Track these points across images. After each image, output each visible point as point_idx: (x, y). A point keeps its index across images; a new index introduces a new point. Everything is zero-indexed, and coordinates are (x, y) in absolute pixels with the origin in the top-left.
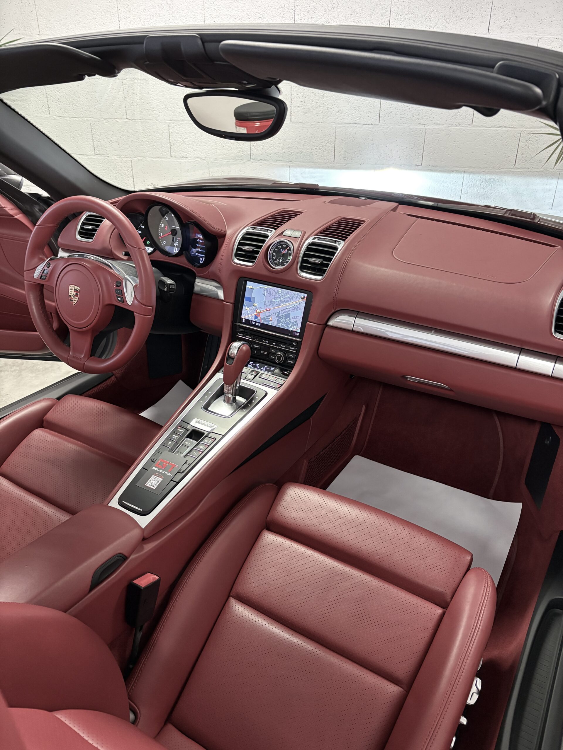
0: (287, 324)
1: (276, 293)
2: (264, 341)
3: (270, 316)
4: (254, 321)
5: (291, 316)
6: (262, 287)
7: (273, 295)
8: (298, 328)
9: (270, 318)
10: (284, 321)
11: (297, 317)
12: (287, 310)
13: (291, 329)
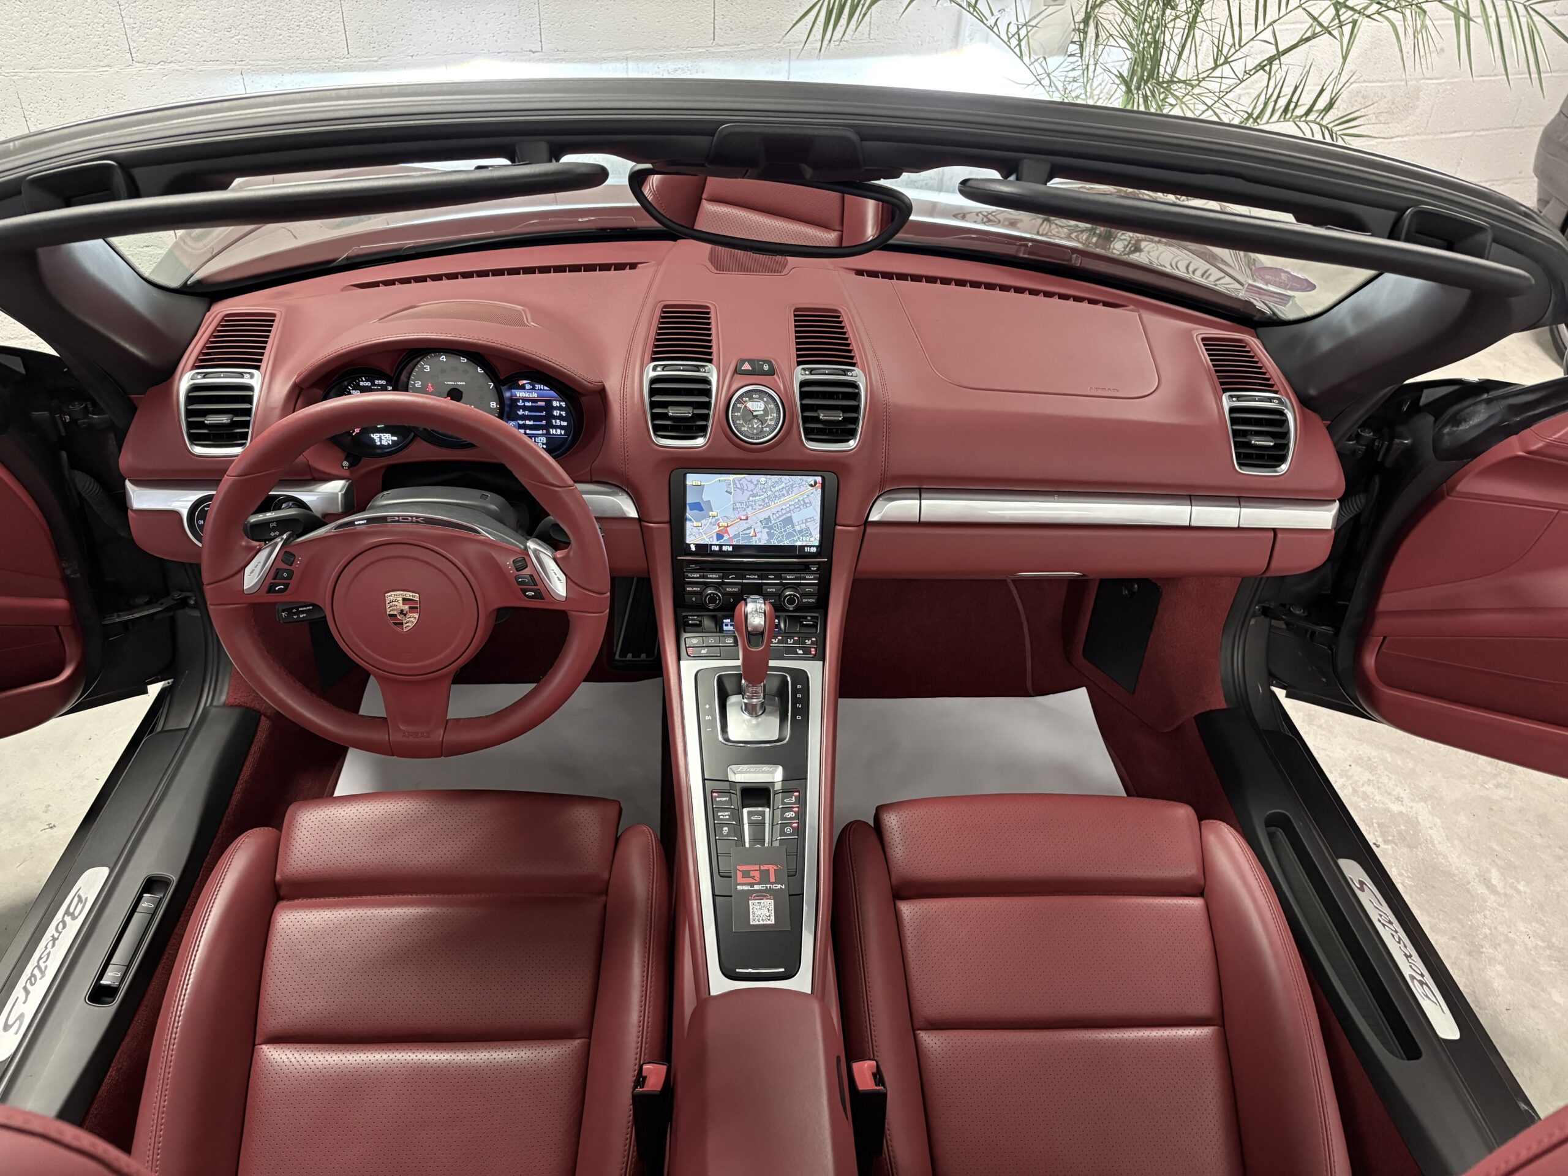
0: (789, 535)
1: (756, 485)
2: (748, 576)
3: (750, 528)
4: (716, 545)
5: (795, 521)
6: (721, 479)
7: (749, 489)
8: (812, 539)
9: (750, 533)
10: (780, 533)
11: (806, 520)
12: (784, 511)
13: (799, 544)
